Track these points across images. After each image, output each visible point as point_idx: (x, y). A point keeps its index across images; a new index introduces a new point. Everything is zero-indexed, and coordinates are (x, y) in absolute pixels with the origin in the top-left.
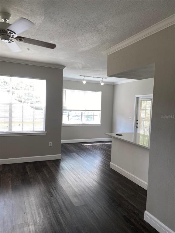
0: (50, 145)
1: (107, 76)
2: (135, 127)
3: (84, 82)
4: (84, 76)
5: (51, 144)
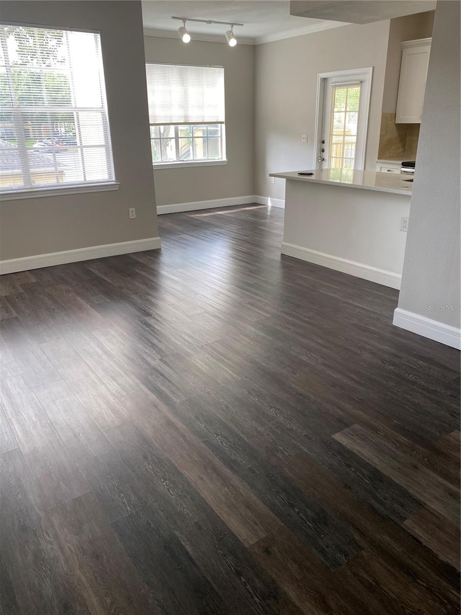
0: (132, 216)
1: (291, 14)
2: (318, 159)
3: (186, 39)
4: (184, 20)
5: (134, 213)
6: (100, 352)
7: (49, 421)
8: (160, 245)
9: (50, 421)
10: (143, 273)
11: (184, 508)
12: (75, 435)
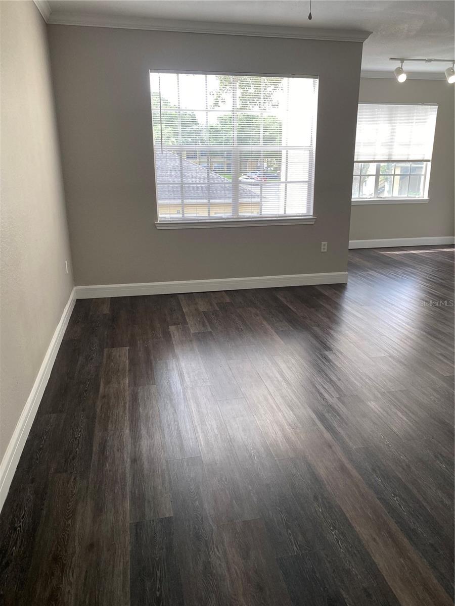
0: (324, 249)
3: (402, 78)
4: (402, 60)
5: (326, 247)
6: (280, 379)
7: (228, 437)
8: (347, 280)
9: (230, 436)
10: (328, 307)
11: (352, 567)
12: (250, 456)
